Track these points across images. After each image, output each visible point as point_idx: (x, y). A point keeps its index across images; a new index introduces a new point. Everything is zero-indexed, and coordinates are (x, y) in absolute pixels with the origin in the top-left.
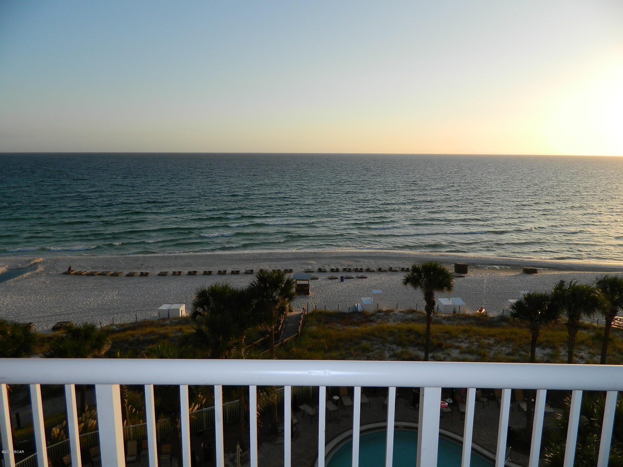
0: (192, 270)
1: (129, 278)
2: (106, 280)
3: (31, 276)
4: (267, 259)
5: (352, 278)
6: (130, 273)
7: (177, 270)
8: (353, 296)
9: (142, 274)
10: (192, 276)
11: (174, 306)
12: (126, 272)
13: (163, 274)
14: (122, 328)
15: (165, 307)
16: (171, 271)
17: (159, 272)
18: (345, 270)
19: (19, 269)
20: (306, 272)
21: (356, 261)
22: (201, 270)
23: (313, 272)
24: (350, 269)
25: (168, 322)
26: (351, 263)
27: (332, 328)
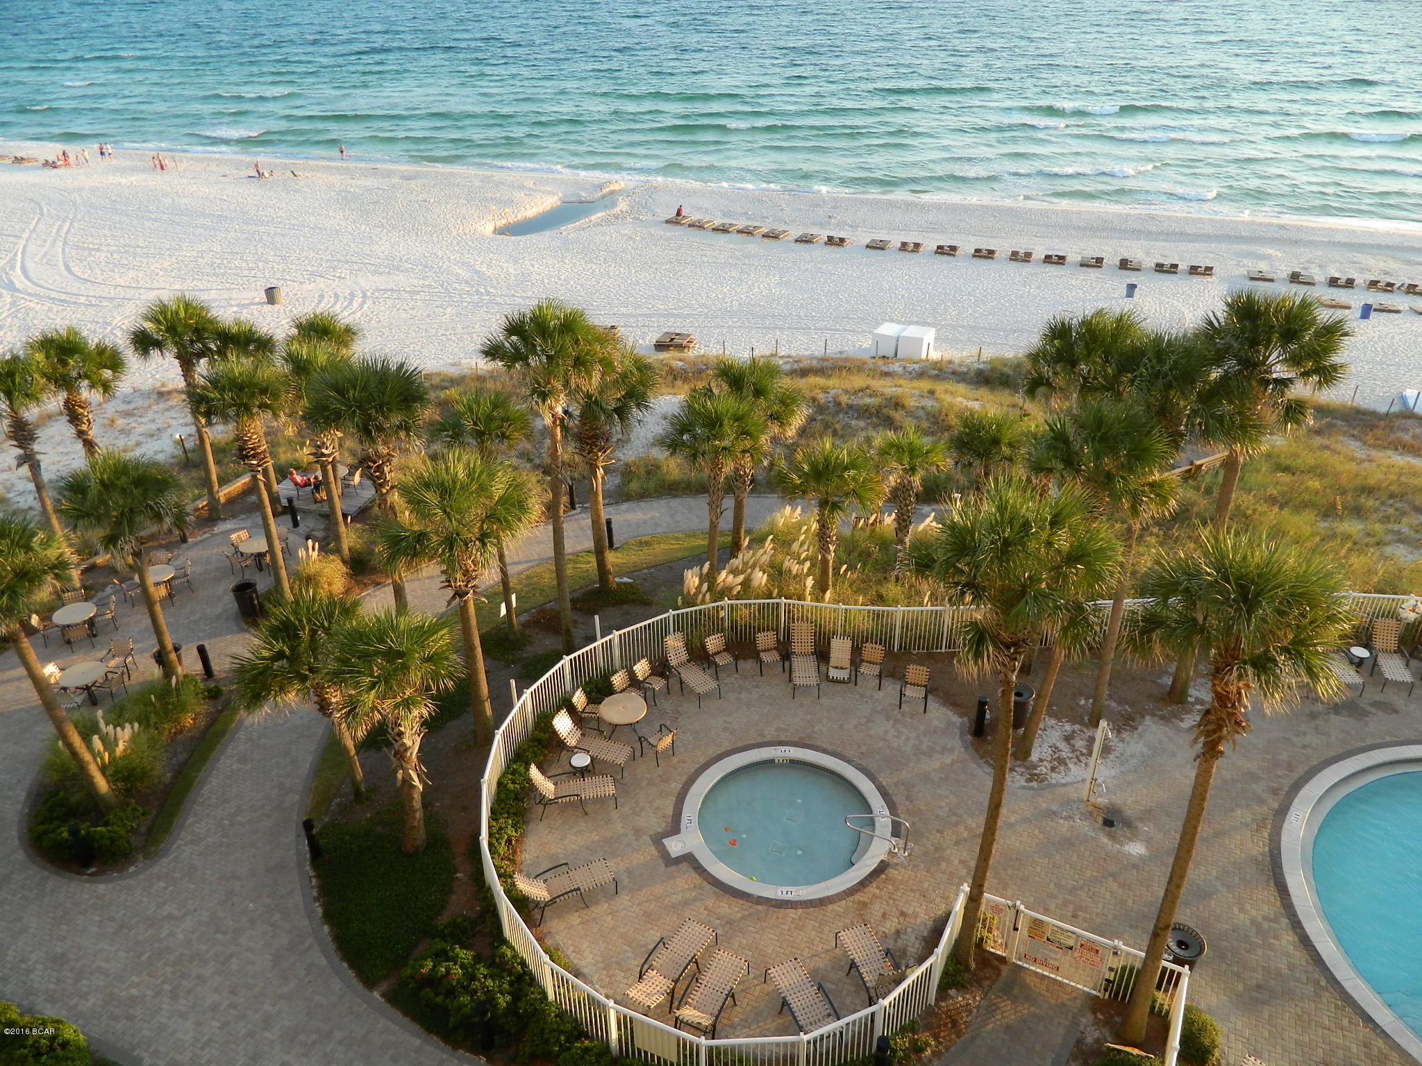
0: (946, 242)
1: (802, 246)
2: (754, 246)
3: (606, 222)
4: (1140, 231)
5: (1398, 312)
6: (805, 235)
7: (911, 239)
8: (1398, 365)
9: (830, 241)
10: (945, 258)
11: (912, 331)
12: (795, 233)
13: (877, 246)
14: (796, 366)
15: (888, 329)
16: (896, 240)
17: (867, 241)
18: (1373, 284)
19: (582, 202)
20: (1253, 279)
21: (1409, 262)
22: (967, 245)
23: (1271, 280)
24: (1391, 285)
25: (896, 367)
26: (1393, 265)
27: (1334, 451)
